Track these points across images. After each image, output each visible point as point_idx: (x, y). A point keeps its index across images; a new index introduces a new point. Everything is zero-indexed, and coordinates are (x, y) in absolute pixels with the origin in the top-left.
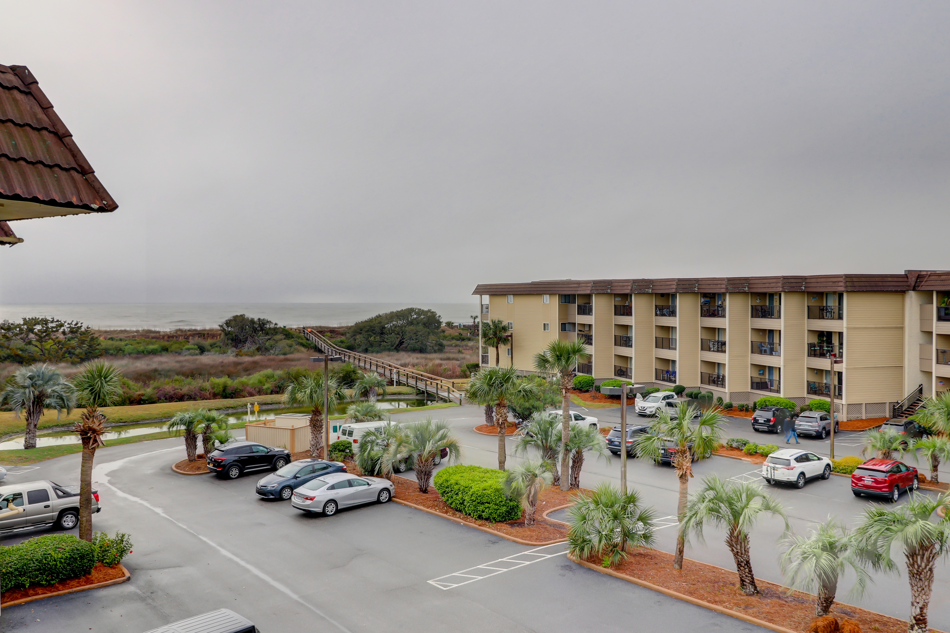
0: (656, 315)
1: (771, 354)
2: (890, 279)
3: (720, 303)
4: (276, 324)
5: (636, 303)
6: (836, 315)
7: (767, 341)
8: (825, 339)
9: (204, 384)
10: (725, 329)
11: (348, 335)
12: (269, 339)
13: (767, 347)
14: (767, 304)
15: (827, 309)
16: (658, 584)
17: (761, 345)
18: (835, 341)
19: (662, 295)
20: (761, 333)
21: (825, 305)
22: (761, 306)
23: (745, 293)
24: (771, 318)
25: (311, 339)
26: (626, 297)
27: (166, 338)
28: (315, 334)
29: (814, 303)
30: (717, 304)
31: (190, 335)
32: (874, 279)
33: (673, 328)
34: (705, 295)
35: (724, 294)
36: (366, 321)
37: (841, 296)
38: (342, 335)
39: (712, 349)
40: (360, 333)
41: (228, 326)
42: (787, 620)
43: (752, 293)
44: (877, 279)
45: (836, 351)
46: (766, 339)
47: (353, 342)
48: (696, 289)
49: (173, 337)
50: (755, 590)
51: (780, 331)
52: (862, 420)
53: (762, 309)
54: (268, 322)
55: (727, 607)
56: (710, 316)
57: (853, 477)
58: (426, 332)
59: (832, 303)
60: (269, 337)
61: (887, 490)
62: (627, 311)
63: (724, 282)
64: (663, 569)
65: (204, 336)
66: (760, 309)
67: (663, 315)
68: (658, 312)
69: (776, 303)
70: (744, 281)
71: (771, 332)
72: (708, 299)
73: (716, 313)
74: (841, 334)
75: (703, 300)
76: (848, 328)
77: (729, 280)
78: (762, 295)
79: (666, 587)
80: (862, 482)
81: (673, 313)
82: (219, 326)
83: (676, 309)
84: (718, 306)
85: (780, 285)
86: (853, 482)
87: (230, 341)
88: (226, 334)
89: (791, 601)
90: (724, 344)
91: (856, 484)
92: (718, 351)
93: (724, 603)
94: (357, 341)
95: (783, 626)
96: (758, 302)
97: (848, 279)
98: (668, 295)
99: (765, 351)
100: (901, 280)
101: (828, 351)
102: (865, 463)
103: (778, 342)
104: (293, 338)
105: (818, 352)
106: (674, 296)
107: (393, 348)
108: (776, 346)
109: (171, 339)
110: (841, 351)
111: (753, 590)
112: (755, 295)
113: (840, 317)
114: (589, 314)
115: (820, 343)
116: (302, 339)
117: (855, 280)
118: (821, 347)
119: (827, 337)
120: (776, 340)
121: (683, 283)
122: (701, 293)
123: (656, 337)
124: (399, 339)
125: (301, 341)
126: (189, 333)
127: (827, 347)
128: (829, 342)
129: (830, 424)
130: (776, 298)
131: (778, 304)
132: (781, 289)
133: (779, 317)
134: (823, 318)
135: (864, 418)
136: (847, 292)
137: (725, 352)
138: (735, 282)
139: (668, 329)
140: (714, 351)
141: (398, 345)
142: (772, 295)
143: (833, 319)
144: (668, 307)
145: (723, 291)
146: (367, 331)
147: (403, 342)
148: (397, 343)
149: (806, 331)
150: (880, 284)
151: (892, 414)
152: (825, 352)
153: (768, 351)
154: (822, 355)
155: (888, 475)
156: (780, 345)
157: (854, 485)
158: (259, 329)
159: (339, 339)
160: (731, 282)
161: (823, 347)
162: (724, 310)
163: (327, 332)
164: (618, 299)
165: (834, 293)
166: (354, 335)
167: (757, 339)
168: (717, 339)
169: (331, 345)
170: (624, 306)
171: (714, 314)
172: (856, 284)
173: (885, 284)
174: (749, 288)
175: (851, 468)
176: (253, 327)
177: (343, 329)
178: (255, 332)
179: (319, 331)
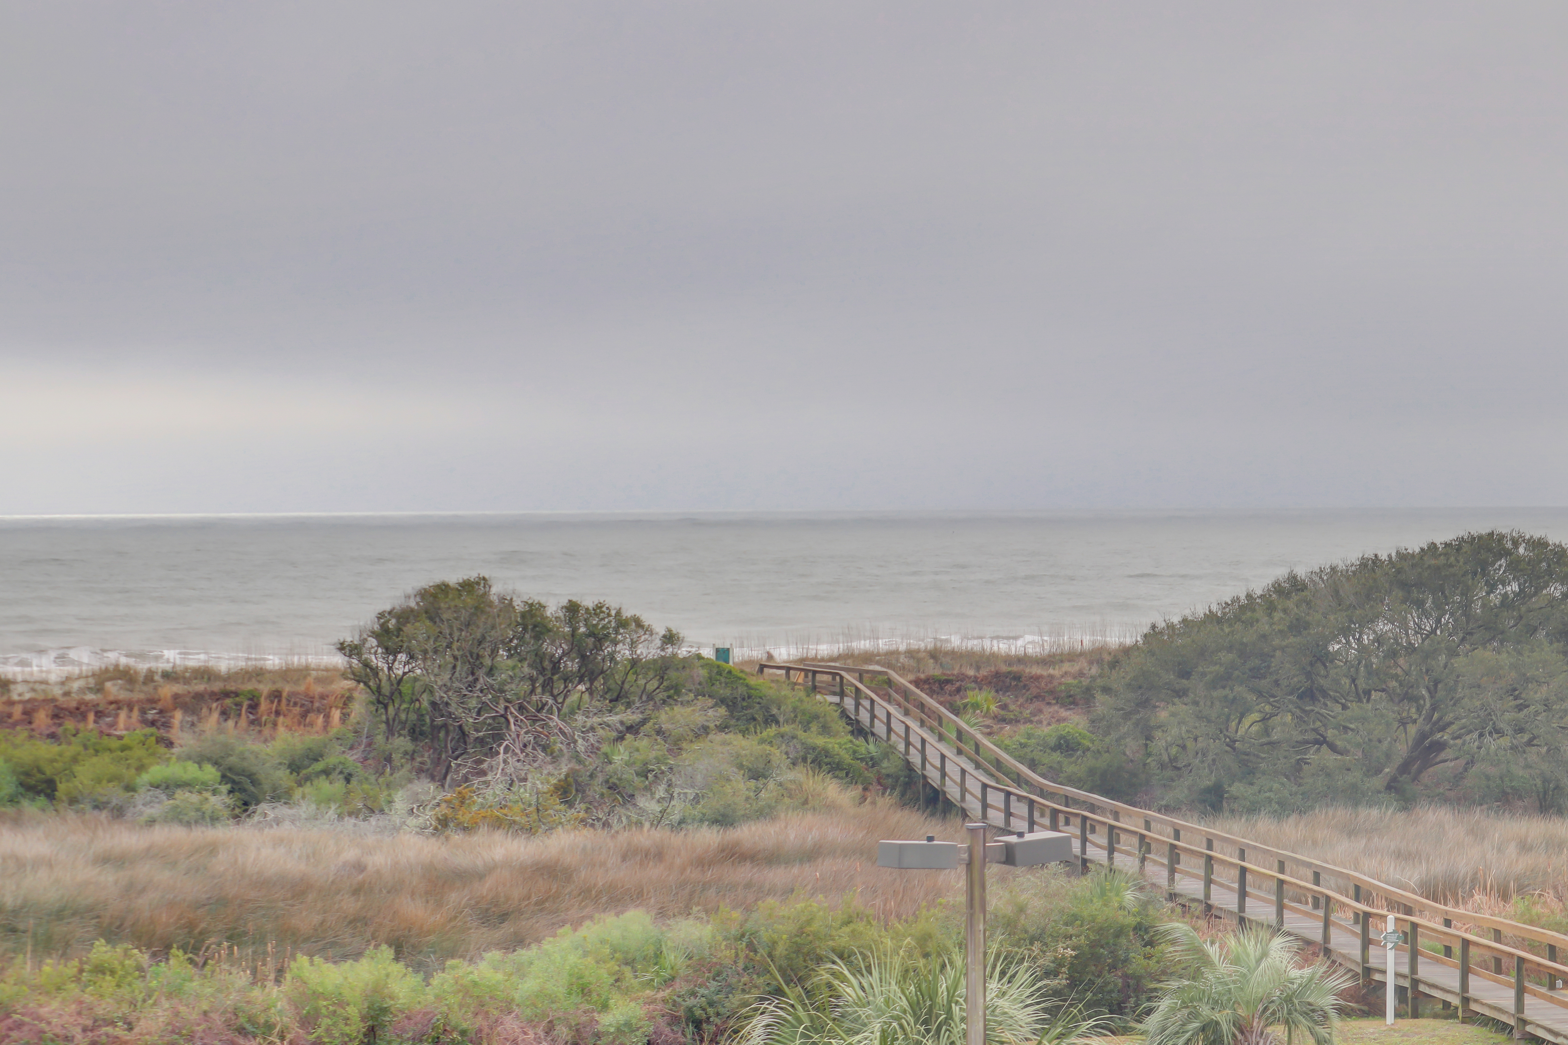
4: (670, 638)
9: (256, 993)
11: (1102, 704)
12: (632, 729)
25: (880, 729)
27: (42, 718)
28: (906, 694)
31: (178, 701)
36: (1210, 617)
38: (1070, 700)
40: (1181, 693)
41: (391, 651)
47: (1132, 747)
49: (79, 712)
54: (622, 623)
60: (631, 717)
65: (254, 707)
82: (342, 647)
87: (402, 743)
88: (381, 701)
94: (1160, 741)
104: (771, 720)
107: (1378, 782)
109: (70, 724)
116: (825, 730)
124: (1412, 730)
125: (820, 741)
126: (168, 690)
141: (1404, 768)
146: (1223, 680)
147: (1440, 746)
148: (1402, 749)
158: (572, 665)
159: (1047, 731)
163: (980, 681)
166: (1144, 703)
169: (998, 764)
176: (539, 657)
177: (1074, 668)
178: (548, 686)
179: (926, 683)
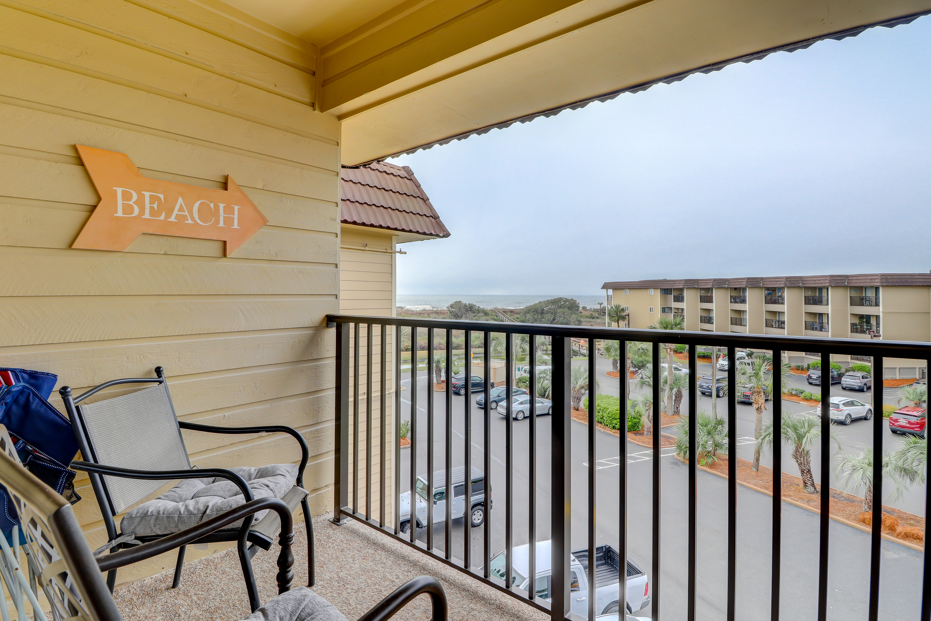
0: (731, 302)
1: (821, 330)
2: (918, 277)
3: (780, 294)
4: (479, 307)
5: (716, 294)
6: (874, 303)
7: (818, 321)
8: (864, 320)
9: (441, 341)
10: (784, 313)
11: (521, 314)
12: (475, 316)
13: (817, 326)
14: (817, 295)
15: (866, 299)
16: (741, 480)
17: (813, 324)
18: (873, 321)
19: (736, 289)
20: (813, 316)
21: (864, 295)
22: (813, 297)
23: (799, 287)
24: (821, 305)
25: (499, 316)
26: (709, 290)
27: (418, 314)
28: (501, 313)
29: (854, 294)
30: (777, 295)
31: (431, 313)
32: (904, 277)
33: (744, 312)
34: (768, 289)
35: (783, 288)
36: (532, 305)
37: (877, 289)
38: (518, 314)
39: (774, 326)
40: (529, 313)
41: (452, 308)
42: (841, 512)
43: (805, 288)
44: (907, 277)
45: (874, 328)
46: (816, 320)
47: (524, 318)
48: (761, 285)
49: (421, 314)
50: (815, 490)
51: (828, 314)
52: (896, 379)
53: (813, 299)
54: (474, 305)
55: (793, 500)
56: (772, 303)
57: (891, 419)
58: (570, 313)
59: (870, 294)
60: (475, 315)
61: (919, 429)
62: (708, 299)
63: (783, 280)
64: (744, 471)
65: (438, 313)
66: (812, 298)
67: (736, 302)
68: (733, 301)
69: (824, 294)
70: (798, 279)
71: (821, 315)
72: (771, 292)
73: (777, 301)
74: (877, 317)
75: (766, 292)
76: (883, 313)
77: (787, 278)
78: (814, 289)
79: (747, 482)
80: (898, 423)
81: (743, 301)
82: (447, 307)
83: (746, 298)
84: (778, 297)
85: (827, 281)
86: (890, 422)
87: (453, 317)
88: (451, 313)
89: (843, 500)
90: (783, 322)
91: (893, 425)
92: (779, 328)
93: (792, 496)
94: (527, 318)
95: (837, 516)
96: (810, 294)
97: (883, 277)
98: (740, 288)
99: (816, 329)
100: (927, 277)
101: (867, 329)
102: (900, 409)
103: (826, 322)
104: (488, 315)
105: (859, 330)
106: (744, 289)
107: (549, 322)
108: (825, 325)
109: (420, 315)
110: (878, 329)
111: (813, 490)
112: (807, 288)
113: (877, 304)
114: (682, 302)
115: (861, 323)
116: (494, 316)
117: (888, 277)
118: (862, 326)
119: (866, 319)
120: (825, 320)
121: (751, 280)
122: (765, 288)
123: (731, 318)
124: (553, 317)
125: (493, 317)
126: (430, 312)
127: (866, 326)
128: (868, 322)
129: (870, 381)
130: (824, 291)
131: (826, 295)
132: (828, 285)
133: (828, 304)
134: (863, 305)
135: (898, 378)
136: (883, 286)
137: (784, 328)
138: (791, 280)
139: (740, 312)
140: (775, 327)
141: (552, 321)
142: (821, 289)
143: (871, 306)
144: (740, 297)
145: (782, 286)
146: (533, 312)
147: (556, 319)
148: (552, 319)
149: (849, 315)
150: (910, 280)
151: (921, 376)
152: (865, 330)
153: (818, 328)
154: (863, 332)
155: (920, 419)
156: (828, 324)
157: (891, 425)
158: (469, 310)
159: (516, 317)
160: (789, 280)
161: (863, 326)
162: (783, 299)
163: (509, 312)
164: (704, 292)
165: (872, 287)
166: (525, 314)
167: (810, 319)
168: (778, 319)
169: (511, 320)
170: (707, 296)
171: (775, 302)
172: (889, 280)
173: (913, 280)
174: (803, 284)
175: (888, 413)
176: (466, 309)
177: (518, 310)
178: (467, 312)
179: (504, 312)
